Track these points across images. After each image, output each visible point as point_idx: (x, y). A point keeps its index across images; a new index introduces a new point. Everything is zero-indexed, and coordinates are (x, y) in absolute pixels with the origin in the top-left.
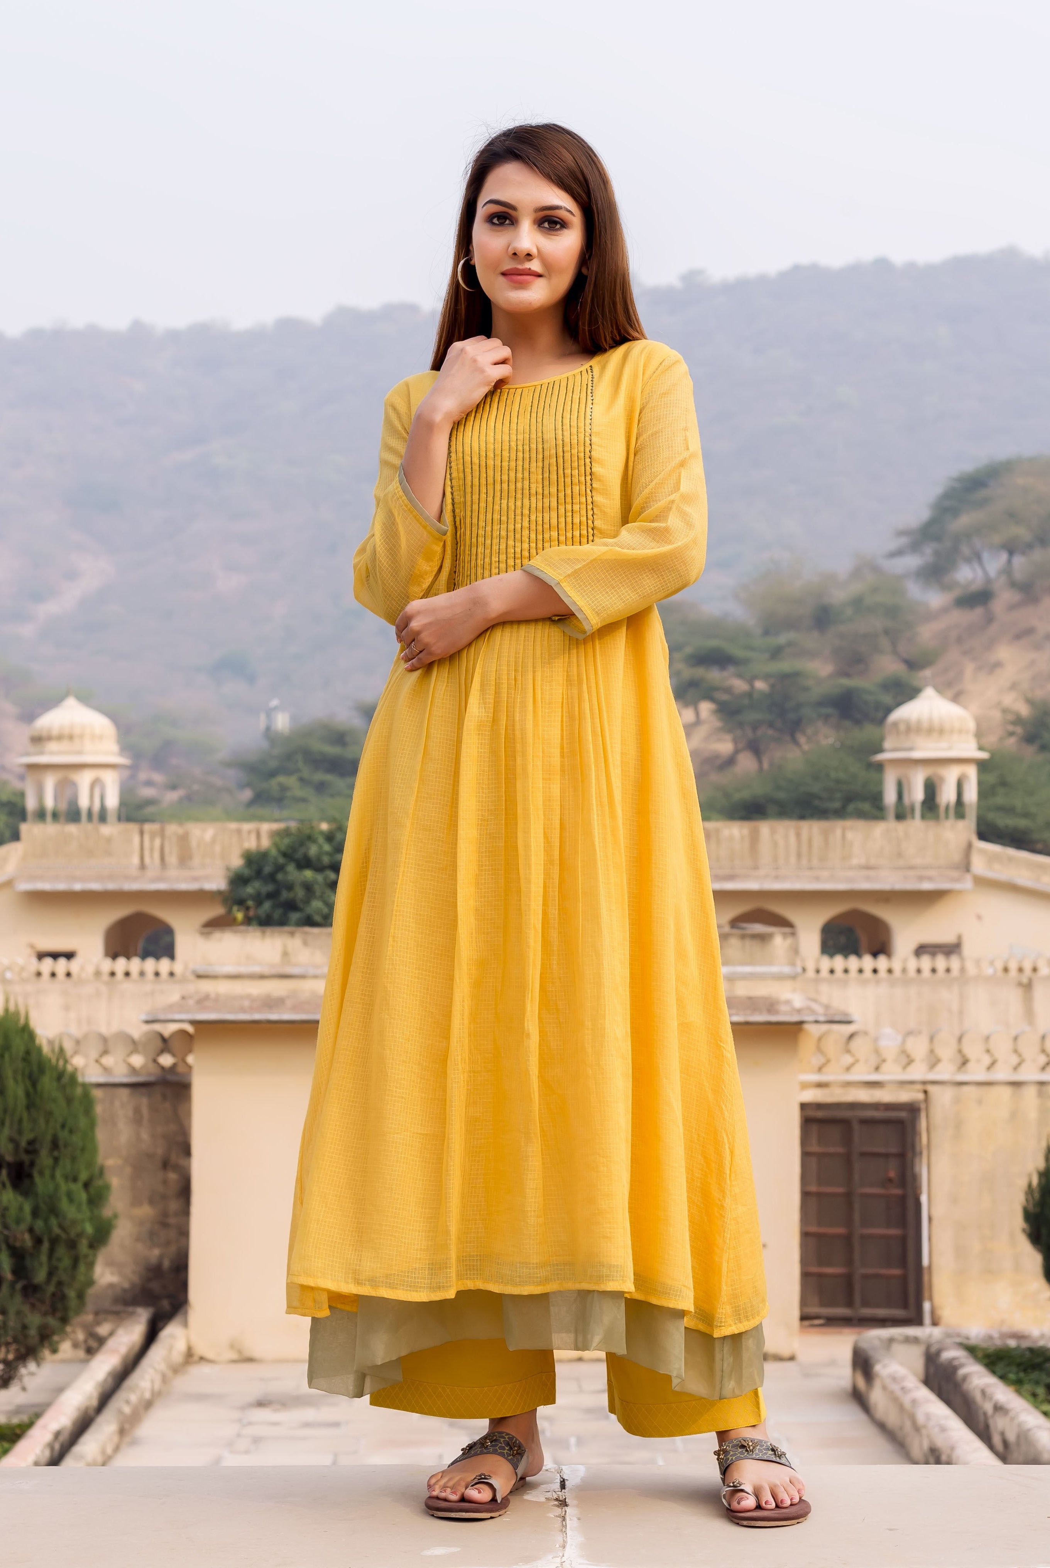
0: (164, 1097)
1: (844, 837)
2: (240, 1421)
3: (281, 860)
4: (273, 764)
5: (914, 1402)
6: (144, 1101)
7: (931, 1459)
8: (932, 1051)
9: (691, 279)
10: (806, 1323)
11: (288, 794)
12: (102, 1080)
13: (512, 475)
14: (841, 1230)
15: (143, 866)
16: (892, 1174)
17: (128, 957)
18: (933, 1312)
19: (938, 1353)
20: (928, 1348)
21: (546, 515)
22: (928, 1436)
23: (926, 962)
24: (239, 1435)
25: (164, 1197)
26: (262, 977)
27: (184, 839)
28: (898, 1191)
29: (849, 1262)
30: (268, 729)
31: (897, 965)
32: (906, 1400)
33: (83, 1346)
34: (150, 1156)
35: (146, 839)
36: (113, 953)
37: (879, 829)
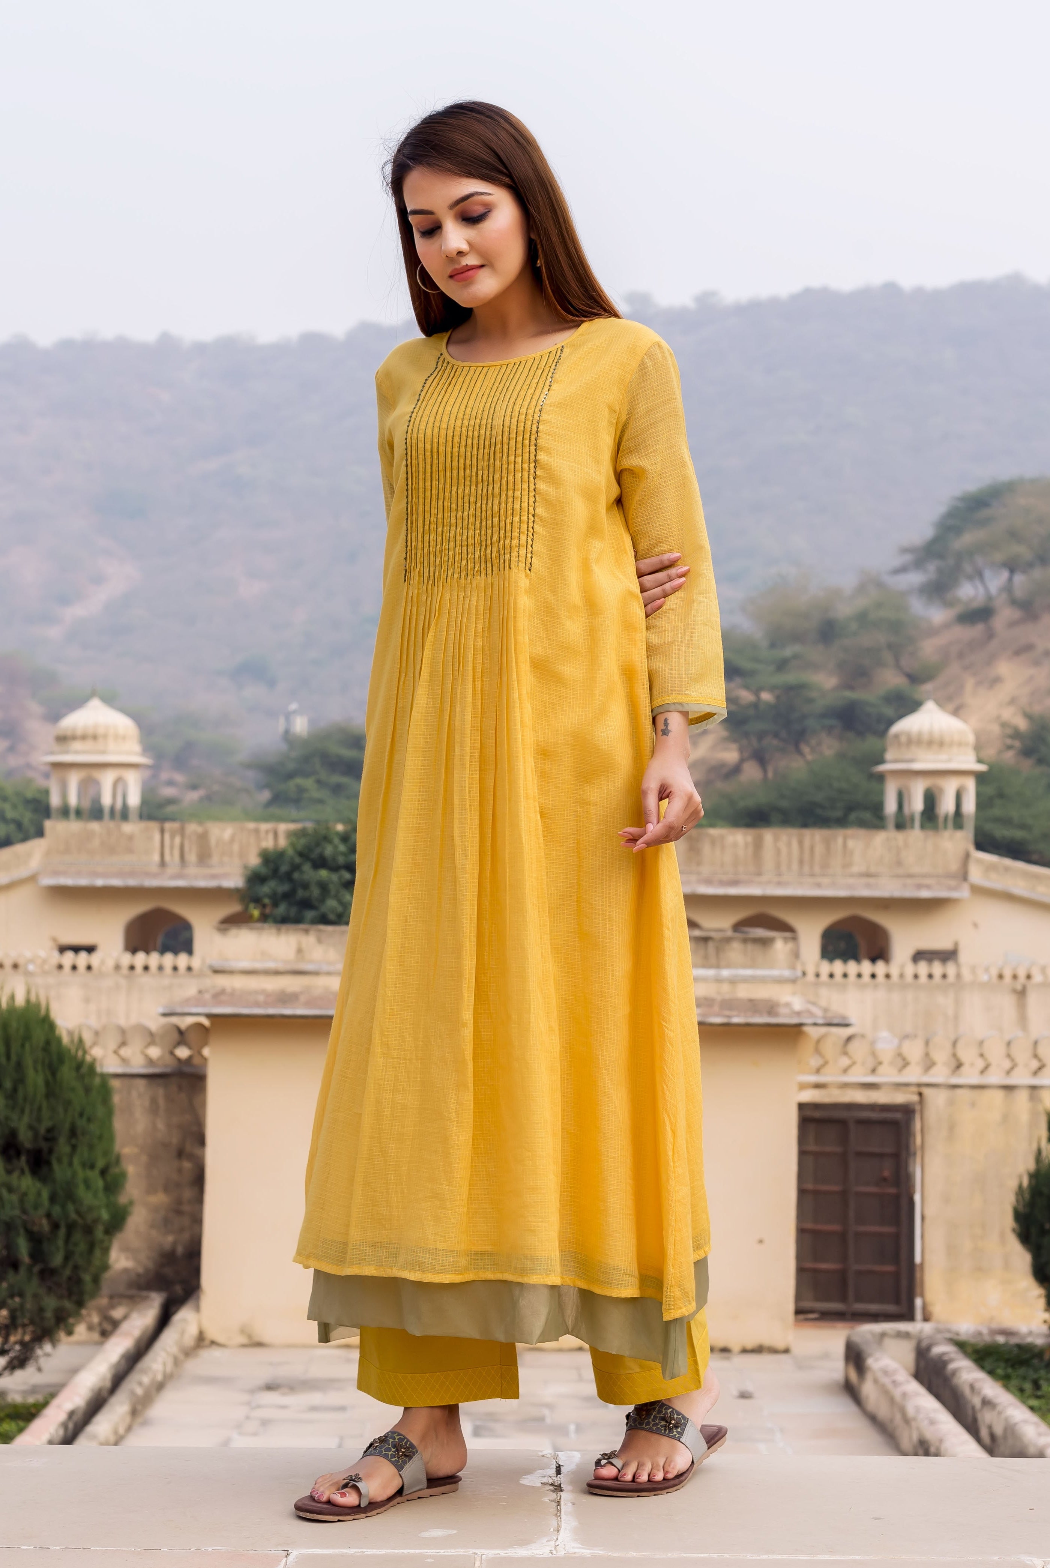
0: (180, 1088)
1: (845, 845)
2: (248, 1403)
3: (298, 860)
4: (291, 766)
5: (904, 1395)
6: (161, 1092)
7: (921, 1451)
8: (927, 1055)
9: (705, 300)
10: (801, 1317)
11: (306, 795)
12: (120, 1070)
14: (836, 1227)
15: (163, 864)
16: (886, 1173)
17: (148, 952)
18: (924, 1308)
19: (929, 1348)
20: (919, 1342)
22: (918, 1429)
23: (923, 968)
24: (247, 1418)
25: (178, 1185)
26: (277, 973)
27: (203, 838)
28: (892, 1190)
29: (844, 1258)
30: (287, 732)
31: (894, 971)
32: (897, 1393)
33: (98, 1329)
34: (166, 1145)
35: (167, 836)
36: (133, 947)
37: (880, 838)
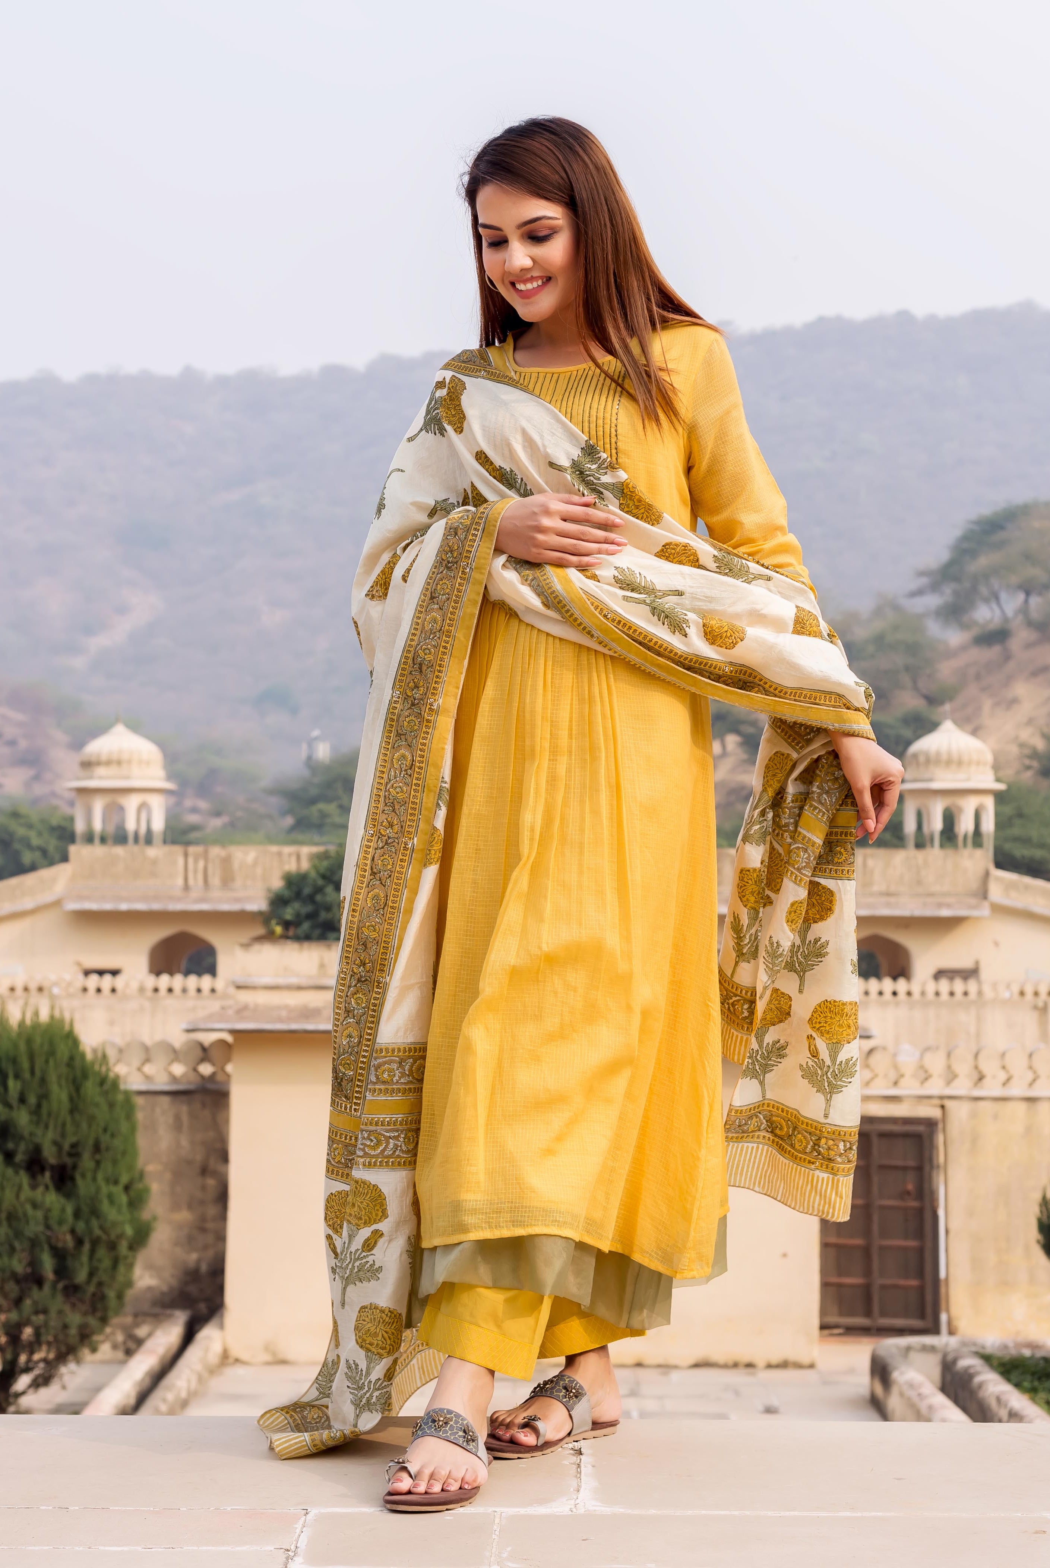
0: (204, 1105)
1: (865, 864)
3: (320, 882)
4: (314, 792)
5: (930, 1408)
6: (184, 1109)
8: (949, 1067)
10: (826, 1332)
11: (328, 820)
12: (143, 1087)
14: (858, 1241)
15: (186, 887)
16: (910, 1187)
17: (171, 974)
18: (949, 1323)
19: (955, 1361)
20: (945, 1356)
23: (944, 986)
25: (202, 1203)
26: (300, 988)
27: (226, 861)
28: (914, 1204)
29: (868, 1272)
30: (309, 758)
31: (916, 988)
32: (922, 1404)
33: (122, 1348)
34: (189, 1162)
35: (191, 861)
36: (157, 969)
37: (899, 857)
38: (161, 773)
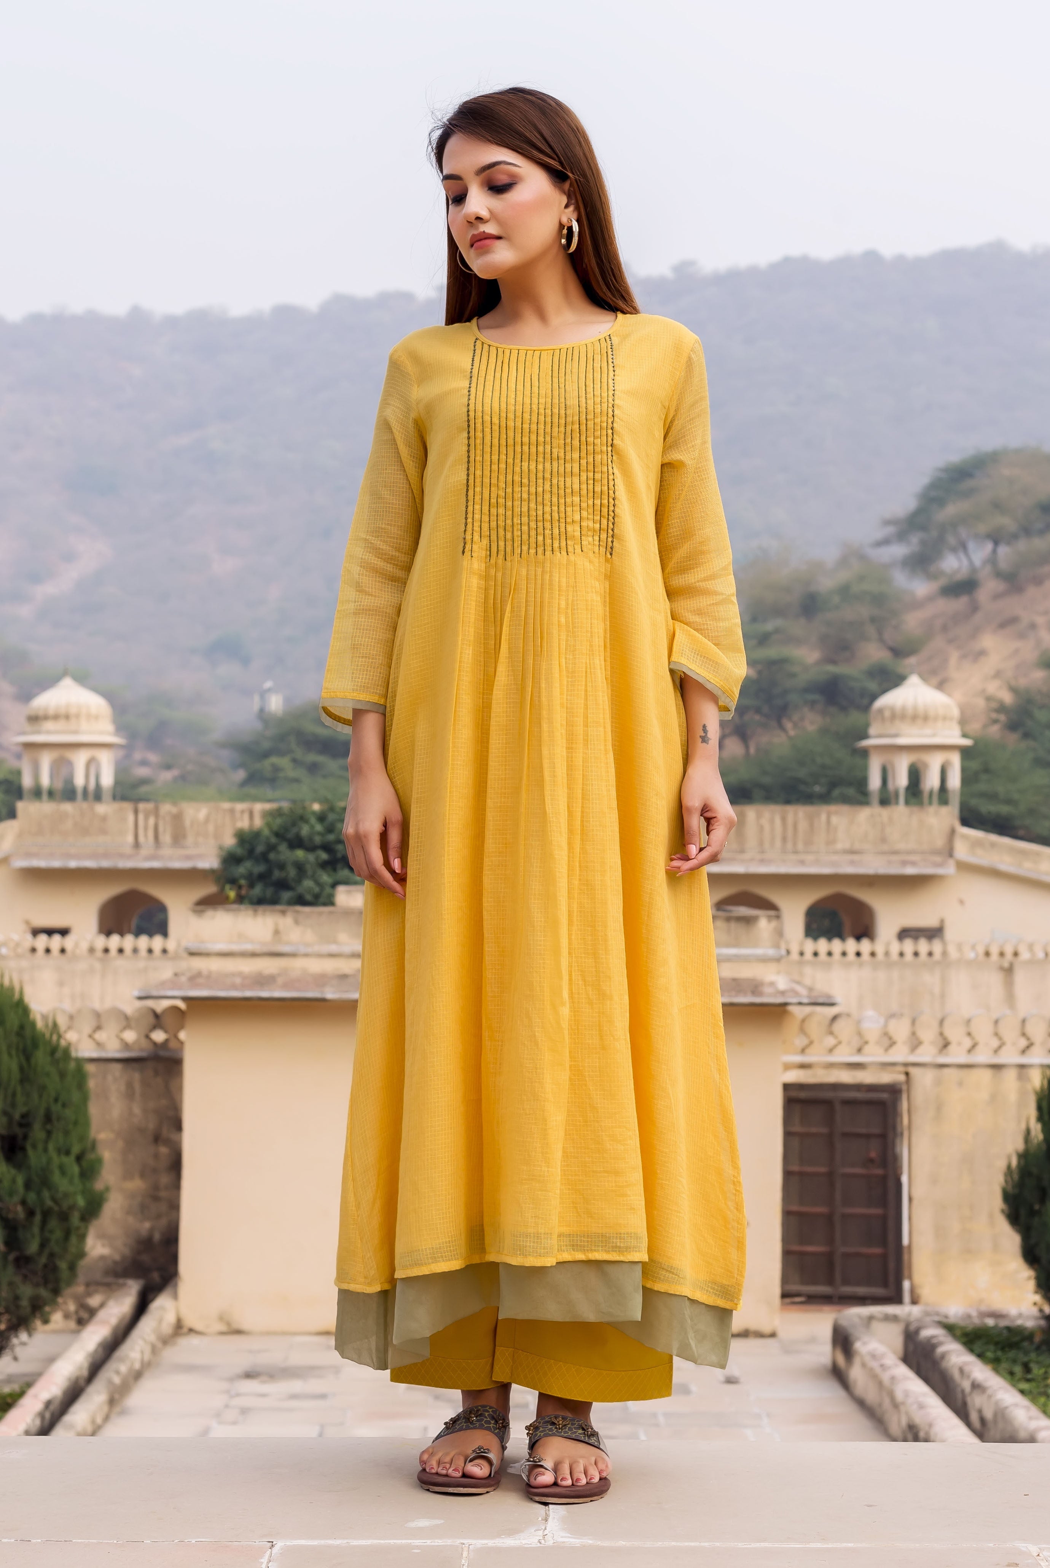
0: (156, 1073)
1: (828, 822)
2: (227, 1392)
3: (274, 840)
4: (266, 745)
5: (893, 1378)
6: (137, 1076)
7: (910, 1436)
8: (914, 1034)
9: (683, 269)
10: (788, 1300)
11: (281, 775)
12: (95, 1055)
13: (534, 437)
14: (822, 1209)
15: (137, 845)
16: (873, 1154)
17: (122, 934)
18: (912, 1290)
19: (917, 1331)
20: (907, 1326)
21: (568, 480)
22: (907, 1413)
23: (908, 946)
24: (227, 1406)
25: (155, 1171)
26: (254, 955)
27: (178, 818)
28: (879, 1171)
29: (831, 1241)
30: (262, 710)
31: (880, 949)
32: (885, 1377)
33: (74, 1317)
34: (142, 1130)
35: (141, 817)
36: (107, 930)
37: (864, 814)
38: (110, 727)
